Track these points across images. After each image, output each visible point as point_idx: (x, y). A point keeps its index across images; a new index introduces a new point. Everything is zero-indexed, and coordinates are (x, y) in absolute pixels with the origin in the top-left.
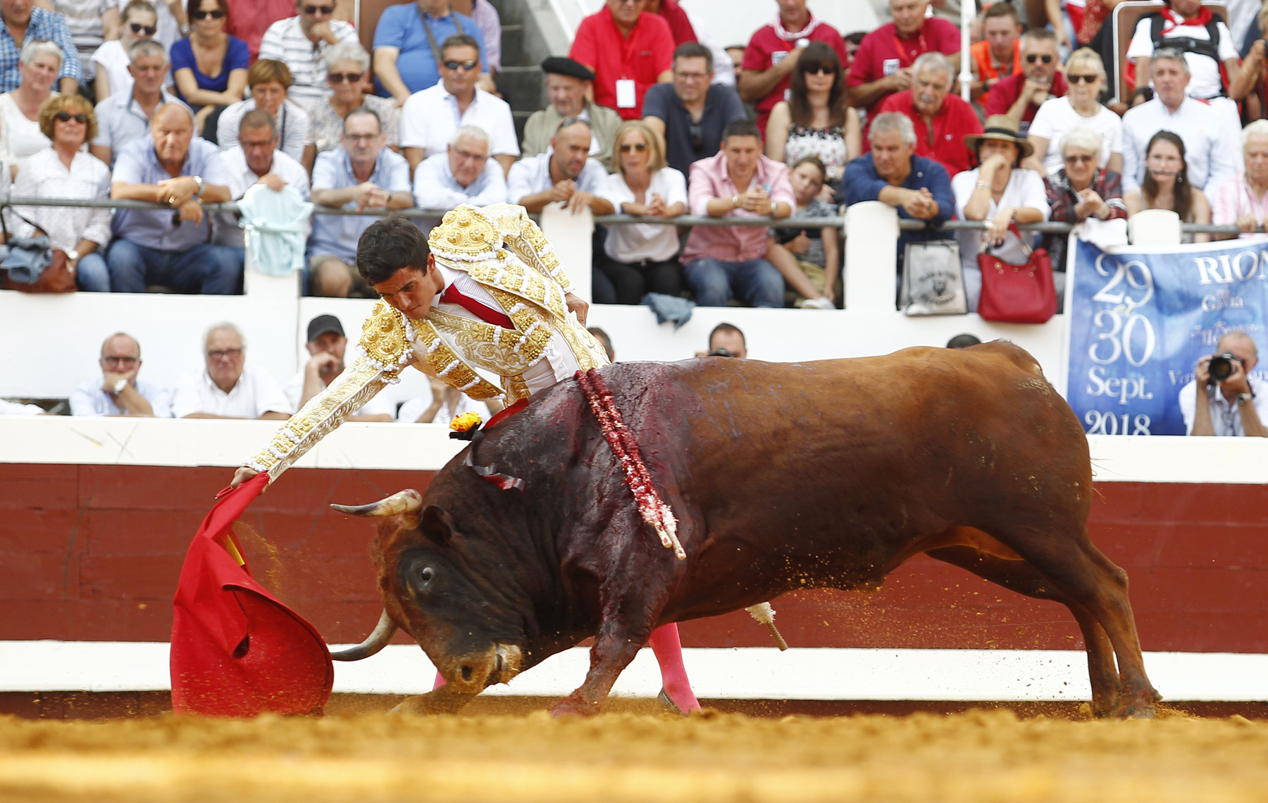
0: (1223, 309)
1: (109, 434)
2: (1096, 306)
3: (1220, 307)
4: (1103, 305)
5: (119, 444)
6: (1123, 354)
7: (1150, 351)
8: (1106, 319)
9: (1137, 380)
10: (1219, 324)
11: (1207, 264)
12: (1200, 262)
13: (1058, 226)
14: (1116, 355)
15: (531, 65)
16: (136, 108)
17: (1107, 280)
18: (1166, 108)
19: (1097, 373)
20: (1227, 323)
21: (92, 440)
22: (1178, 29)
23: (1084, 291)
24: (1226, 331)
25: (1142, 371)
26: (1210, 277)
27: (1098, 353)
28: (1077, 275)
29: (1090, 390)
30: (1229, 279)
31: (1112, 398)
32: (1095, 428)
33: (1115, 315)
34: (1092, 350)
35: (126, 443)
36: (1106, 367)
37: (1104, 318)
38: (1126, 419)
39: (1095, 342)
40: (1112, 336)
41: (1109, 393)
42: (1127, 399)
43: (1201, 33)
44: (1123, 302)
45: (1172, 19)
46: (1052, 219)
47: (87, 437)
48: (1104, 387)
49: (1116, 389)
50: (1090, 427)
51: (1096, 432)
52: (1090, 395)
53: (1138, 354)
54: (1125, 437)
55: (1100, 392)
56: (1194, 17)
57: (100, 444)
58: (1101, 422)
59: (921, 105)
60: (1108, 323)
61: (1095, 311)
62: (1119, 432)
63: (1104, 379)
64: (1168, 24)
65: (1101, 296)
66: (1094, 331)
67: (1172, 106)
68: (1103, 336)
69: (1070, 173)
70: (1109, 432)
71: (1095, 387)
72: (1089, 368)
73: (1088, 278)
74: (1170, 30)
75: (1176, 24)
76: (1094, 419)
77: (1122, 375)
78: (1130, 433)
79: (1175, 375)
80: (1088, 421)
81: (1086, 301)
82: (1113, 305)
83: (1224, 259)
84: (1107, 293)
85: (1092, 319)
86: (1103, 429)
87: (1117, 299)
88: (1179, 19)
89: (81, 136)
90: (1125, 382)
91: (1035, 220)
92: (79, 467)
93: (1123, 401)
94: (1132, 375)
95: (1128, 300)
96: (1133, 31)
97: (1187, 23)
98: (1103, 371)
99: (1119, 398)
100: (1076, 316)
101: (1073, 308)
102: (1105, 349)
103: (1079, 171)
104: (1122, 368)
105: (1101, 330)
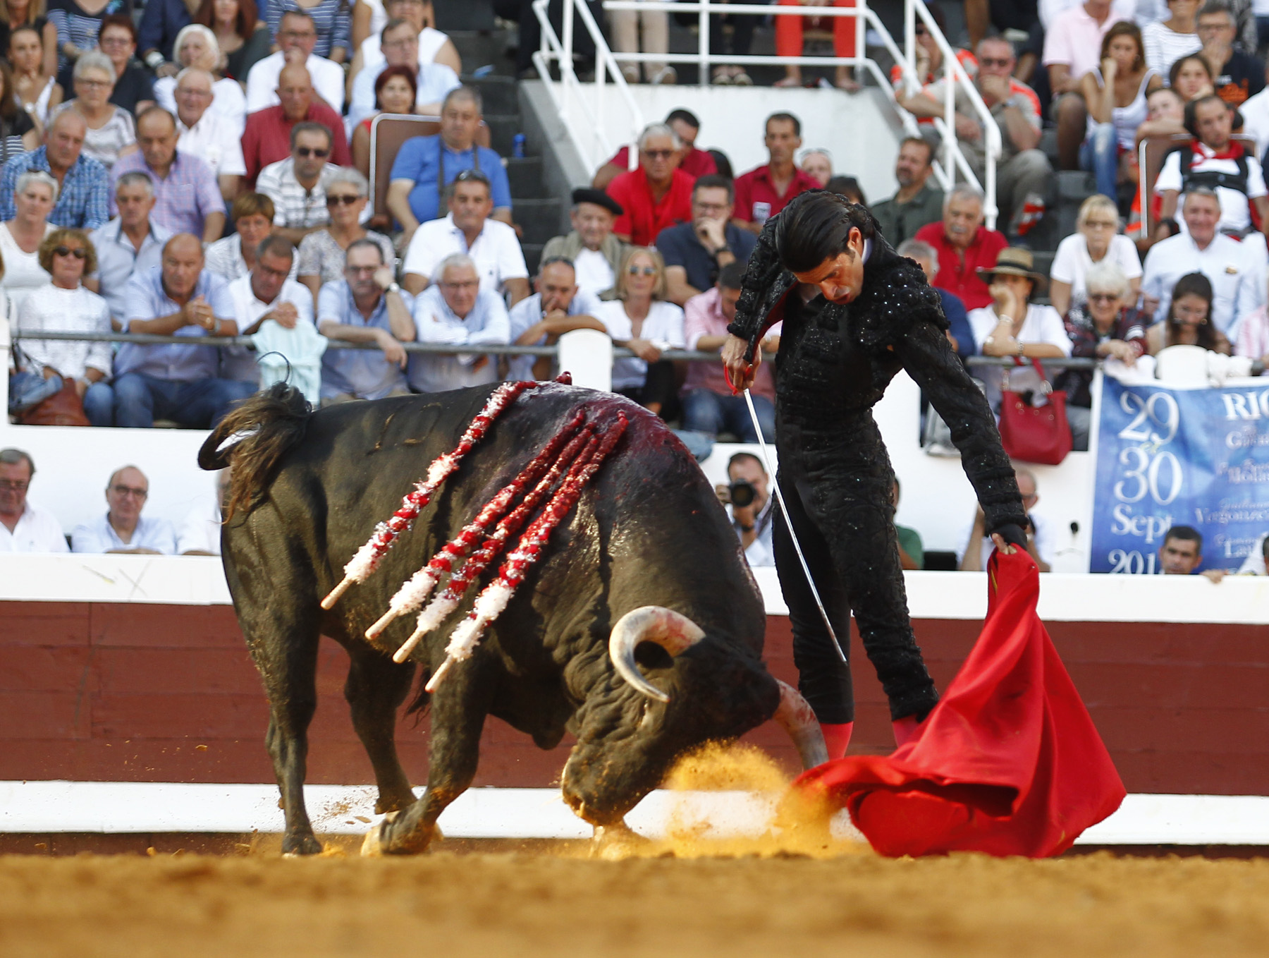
0: (1251, 447)
1: (122, 572)
2: (1121, 443)
3: (1247, 443)
4: (1130, 442)
5: (132, 581)
6: (1149, 494)
7: (1176, 489)
8: (1131, 456)
9: (1164, 518)
10: (1247, 462)
11: (1234, 401)
12: (1227, 399)
13: (1082, 362)
14: (1142, 494)
15: (551, 197)
16: (125, 240)
17: (1131, 417)
18: (1196, 244)
19: (1123, 512)
20: (1256, 461)
21: (103, 577)
22: (1208, 163)
23: (1110, 429)
24: (1254, 469)
25: (1168, 509)
26: (1237, 412)
27: (1124, 490)
28: (1103, 412)
29: (1115, 529)
30: (1256, 415)
31: (1138, 537)
32: (1119, 567)
33: (1141, 453)
34: (1118, 490)
35: (139, 580)
36: (1133, 505)
37: (1130, 456)
38: (1152, 558)
39: (1119, 480)
40: (1138, 473)
41: (1136, 532)
42: (1154, 538)
43: (1230, 167)
44: (1150, 440)
45: (1201, 153)
46: (1074, 354)
47: (98, 574)
48: (1130, 526)
49: (1142, 528)
50: (1114, 566)
51: (1119, 572)
52: (1115, 535)
53: (1164, 493)
54: (1151, 577)
55: (1126, 531)
56: (1224, 150)
57: (112, 581)
58: (1126, 561)
59: (953, 236)
60: (1134, 462)
61: (1121, 449)
62: (1145, 572)
63: (1130, 517)
64: (1198, 158)
65: (1127, 434)
66: (1120, 468)
67: (1203, 243)
68: (1129, 474)
69: (1093, 311)
70: (1134, 571)
71: (1121, 526)
72: (1115, 505)
73: (1114, 415)
74: (1199, 164)
75: (1205, 158)
76: (1118, 558)
77: (1148, 513)
78: (1156, 572)
79: (1202, 513)
80: (1112, 560)
81: (1112, 438)
82: (1139, 443)
83: (1252, 396)
84: (1134, 430)
85: (1118, 457)
86: (1128, 568)
87: (1143, 436)
88: (1210, 152)
89: (79, 271)
90: (1151, 521)
91: (1055, 356)
92: (91, 604)
93: (1149, 540)
94: (1159, 513)
95: (1155, 437)
96: (1162, 164)
97: (1218, 157)
98: (1129, 509)
99: (1145, 537)
100: (1102, 454)
101: (1099, 445)
102: (1131, 487)
103: (1102, 310)
104: (1148, 506)
105: (1127, 468)
